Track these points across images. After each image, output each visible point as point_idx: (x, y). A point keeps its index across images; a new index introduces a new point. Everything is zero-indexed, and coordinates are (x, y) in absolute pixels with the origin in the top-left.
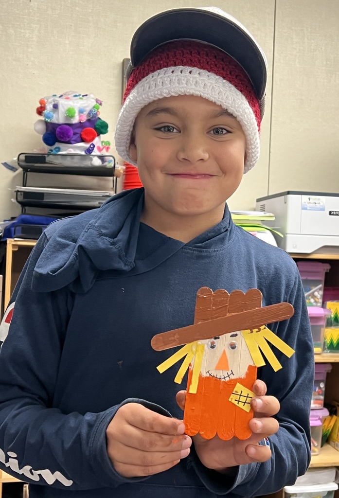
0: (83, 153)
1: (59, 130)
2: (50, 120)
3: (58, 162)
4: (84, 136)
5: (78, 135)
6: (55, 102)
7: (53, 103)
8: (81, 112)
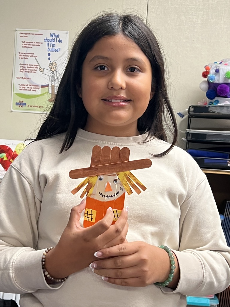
1: (219, 88)
2: (213, 81)
3: (217, 111)
6: (217, 68)
7: (215, 69)
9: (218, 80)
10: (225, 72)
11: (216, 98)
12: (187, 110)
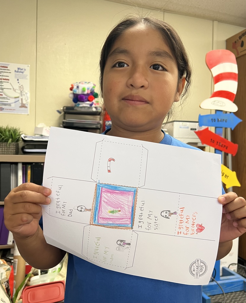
0: (89, 106)
1: (79, 97)
2: (76, 93)
3: (79, 110)
4: (89, 99)
5: (87, 99)
6: (78, 85)
8: (88, 89)
9: (79, 92)
10: (82, 87)
11: (78, 103)
12: (62, 109)
